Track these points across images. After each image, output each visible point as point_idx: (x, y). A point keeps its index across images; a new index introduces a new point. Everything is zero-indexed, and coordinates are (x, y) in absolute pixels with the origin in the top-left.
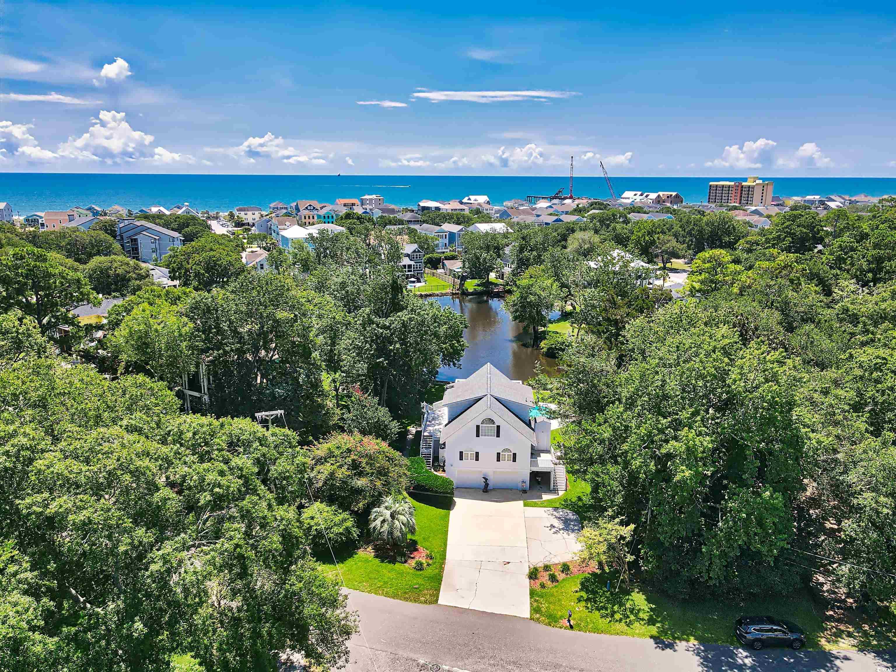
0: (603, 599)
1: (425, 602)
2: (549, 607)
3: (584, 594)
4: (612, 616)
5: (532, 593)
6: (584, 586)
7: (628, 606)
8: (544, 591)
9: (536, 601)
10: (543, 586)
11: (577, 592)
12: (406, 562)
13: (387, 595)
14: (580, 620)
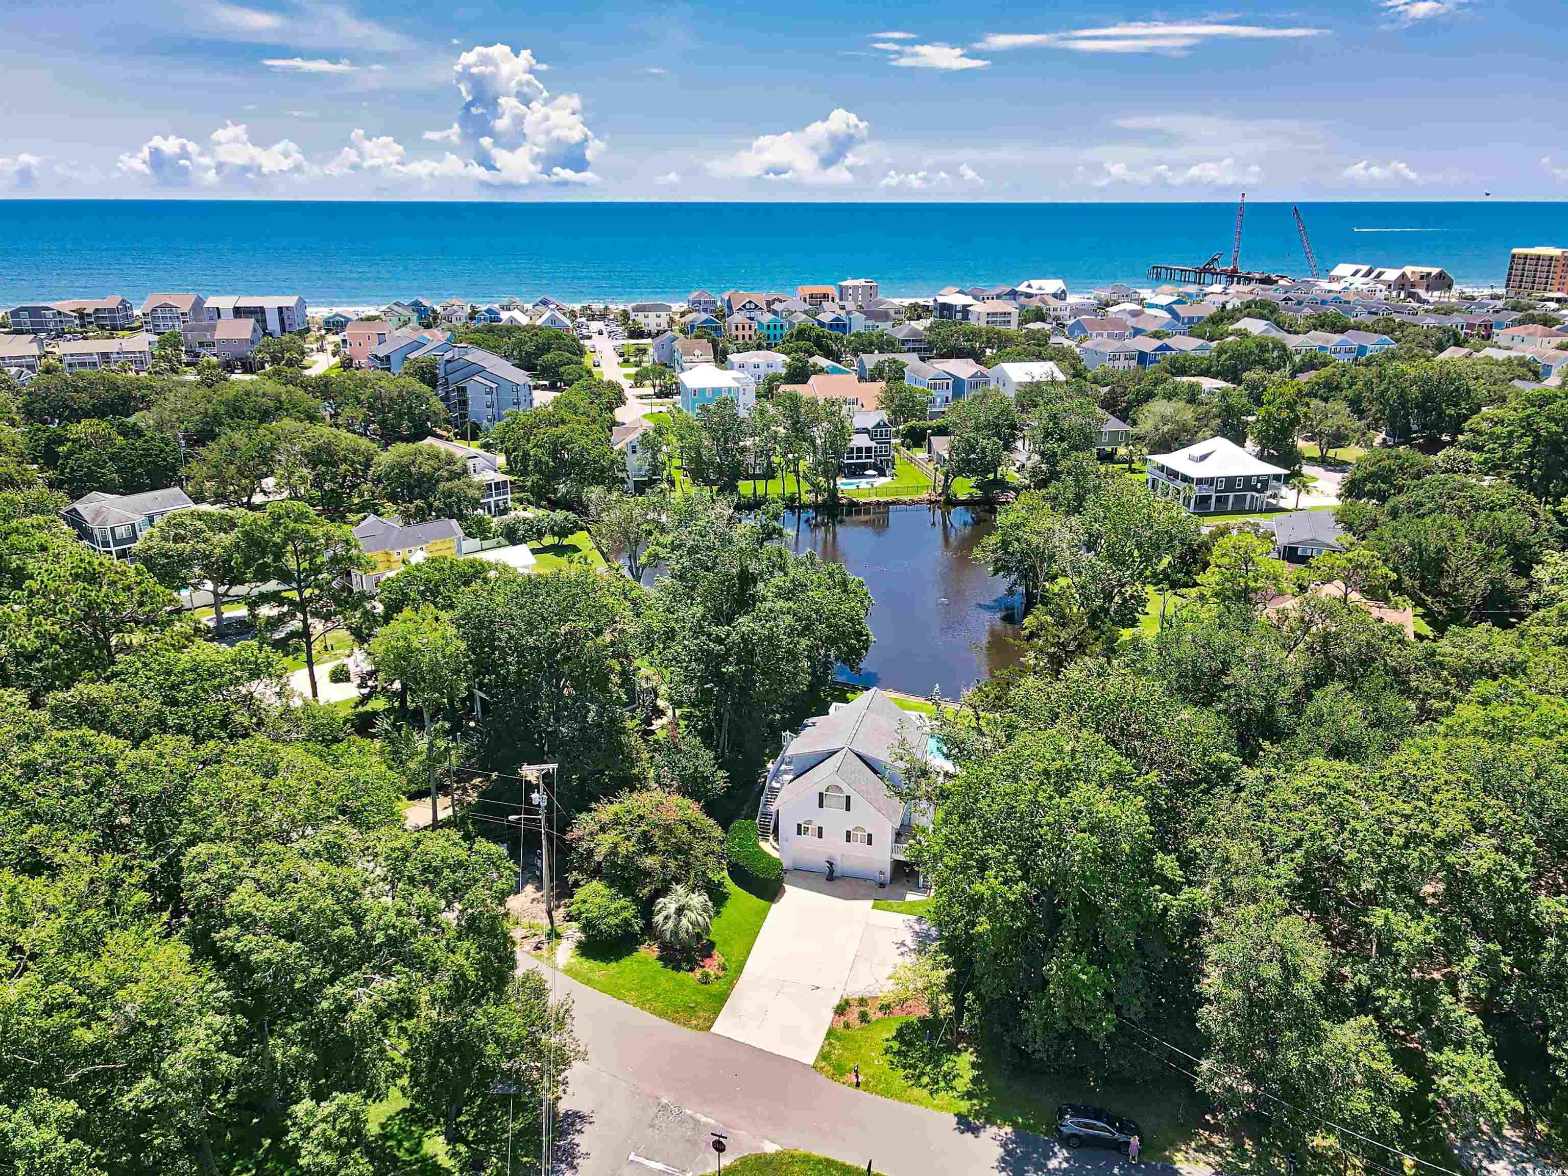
0: (918, 1055)
1: (696, 1027)
2: (842, 1054)
3: (896, 1045)
4: (919, 1077)
5: (830, 1033)
6: (900, 1035)
7: (945, 1068)
8: (848, 1032)
9: (830, 1044)
10: (847, 1026)
11: (888, 1040)
12: (692, 970)
13: (654, 1012)
14: (873, 1077)
